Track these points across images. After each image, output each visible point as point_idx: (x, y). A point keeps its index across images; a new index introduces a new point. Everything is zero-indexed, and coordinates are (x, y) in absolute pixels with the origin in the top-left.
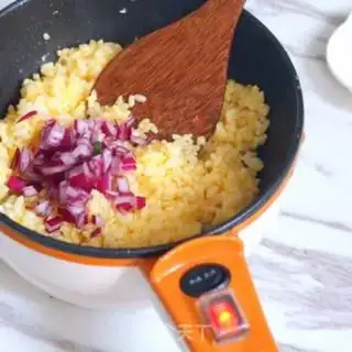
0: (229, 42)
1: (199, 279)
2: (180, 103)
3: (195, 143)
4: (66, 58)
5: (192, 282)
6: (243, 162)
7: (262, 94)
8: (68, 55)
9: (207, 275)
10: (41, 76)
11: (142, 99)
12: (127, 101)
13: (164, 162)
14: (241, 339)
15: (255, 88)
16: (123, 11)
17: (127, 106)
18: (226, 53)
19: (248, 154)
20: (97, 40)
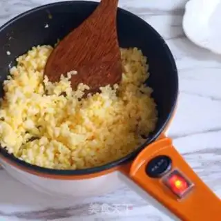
0: (115, 27)
1: (156, 167)
2: (97, 69)
3: (113, 89)
4: (22, 62)
5: (153, 170)
6: (141, 91)
7: (140, 51)
8: (23, 59)
9: (159, 164)
10: (12, 76)
11: (75, 72)
12: (66, 76)
13: (102, 105)
14: (191, 192)
15: (135, 49)
16: (47, 26)
17: (67, 79)
18: (115, 34)
19: (142, 86)
20: (36, 46)
